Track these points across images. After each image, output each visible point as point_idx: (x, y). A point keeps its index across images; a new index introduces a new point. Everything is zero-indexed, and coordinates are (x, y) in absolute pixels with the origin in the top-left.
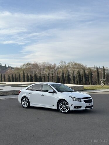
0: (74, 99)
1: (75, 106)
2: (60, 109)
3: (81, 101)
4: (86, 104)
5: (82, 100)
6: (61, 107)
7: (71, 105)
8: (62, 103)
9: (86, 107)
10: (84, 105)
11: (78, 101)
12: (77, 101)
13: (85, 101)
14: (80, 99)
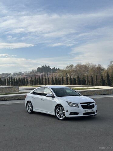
0: (71, 104)
1: (71, 112)
2: (57, 115)
3: (78, 107)
4: (84, 111)
5: (80, 105)
6: (58, 113)
7: (67, 111)
8: (59, 109)
9: (84, 114)
10: (81, 112)
11: (76, 107)
12: (74, 107)
13: (83, 107)
14: (77, 104)
